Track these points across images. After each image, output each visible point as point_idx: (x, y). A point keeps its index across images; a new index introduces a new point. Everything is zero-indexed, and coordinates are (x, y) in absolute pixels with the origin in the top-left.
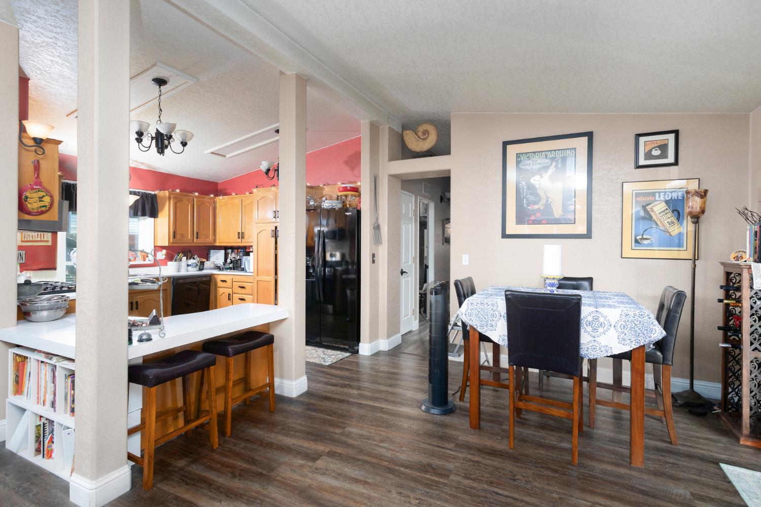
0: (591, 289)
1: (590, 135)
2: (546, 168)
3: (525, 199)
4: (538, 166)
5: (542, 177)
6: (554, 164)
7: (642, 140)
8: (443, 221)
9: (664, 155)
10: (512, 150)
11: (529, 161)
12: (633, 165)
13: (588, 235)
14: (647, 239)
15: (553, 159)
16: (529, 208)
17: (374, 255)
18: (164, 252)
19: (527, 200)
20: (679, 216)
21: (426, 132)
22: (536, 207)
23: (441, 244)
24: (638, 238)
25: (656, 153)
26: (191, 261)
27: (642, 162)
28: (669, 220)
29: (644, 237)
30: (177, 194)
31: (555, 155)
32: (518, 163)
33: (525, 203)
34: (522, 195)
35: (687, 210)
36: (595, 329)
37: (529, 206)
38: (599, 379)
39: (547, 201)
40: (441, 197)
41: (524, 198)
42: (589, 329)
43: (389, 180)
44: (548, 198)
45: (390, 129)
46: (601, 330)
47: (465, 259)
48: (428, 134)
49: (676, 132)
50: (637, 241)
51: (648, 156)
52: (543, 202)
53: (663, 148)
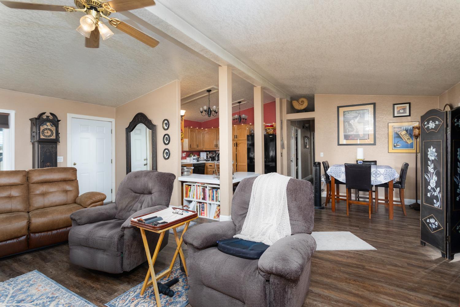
0: (376, 165)
1: (374, 104)
2: (356, 117)
4: (353, 116)
5: (354, 120)
6: (359, 115)
7: (396, 106)
8: (304, 137)
9: (405, 112)
10: (341, 110)
11: (349, 114)
12: (392, 116)
13: (374, 144)
14: (398, 145)
15: (359, 114)
17: (282, 153)
18: (185, 153)
20: (411, 135)
21: (302, 101)
22: (352, 133)
23: (303, 148)
24: (395, 145)
25: (402, 111)
26: (195, 157)
27: (396, 115)
28: (407, 138)
30: (191, 128)
32: (344, 115)
35: (414, 134)
36: (376, 176)
37: (349, 133)
38: (379, 198)
40: (303, 126)
41: (347, 129)
42: (374, 175)
43: (287, 122)
44: (357, 129)
45: (287, 100)
46: (378, 176)
47: (322, 155)
48: (304, 102)
49: (410, 103)
50: (394, 146)
51: (399, 112)
53: (404, 109)
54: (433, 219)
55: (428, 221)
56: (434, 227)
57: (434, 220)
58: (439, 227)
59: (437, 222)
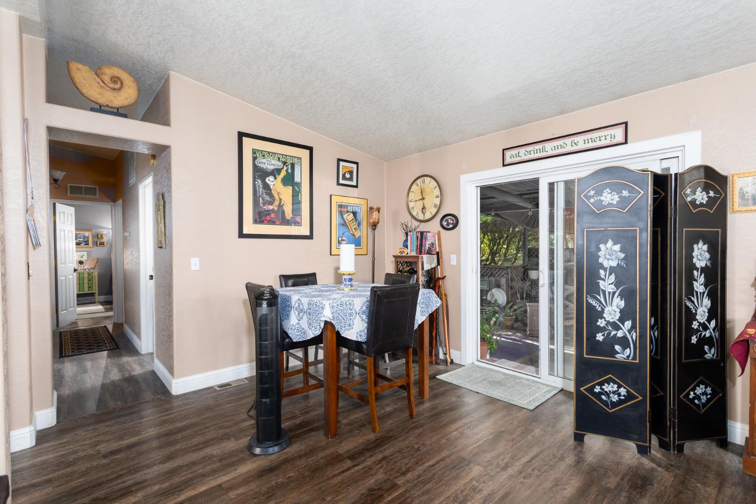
1: (311, 150)
2: (279, 170)
3: (261, 199)
4: (272, 167)
5: (275, 178)
6: (285, 168)
7: (340, 164)
10: (247, 143)
11: (264, 160)
12: (337, 182)
13: (311, 237)
14: (344, 240)
15: (284, 163)
16: (264, 207)
19: (263, 199)
20: (359, 223)
22: (271, 207)
24: (340, 239)
25: (348, 176)
27: (341, 181)
29: (343, 238)
31: (286, 160)
32: (254, 158)
33: (261, 202)
34: (258, 194)
37: (264, 206)
39: (280, 202)
41: (260, 197)
44: (280, 200)
47: (195, 264)
49: (356, 164)
50: (339, 242)
51: (345, 177)
52: (277, 203)
53: (351, 173)
54: (612, 384)
55: (597, 389)
56: (615, 398)
57: (616, 386)
58: (629, 397)
59: (625, 388)
